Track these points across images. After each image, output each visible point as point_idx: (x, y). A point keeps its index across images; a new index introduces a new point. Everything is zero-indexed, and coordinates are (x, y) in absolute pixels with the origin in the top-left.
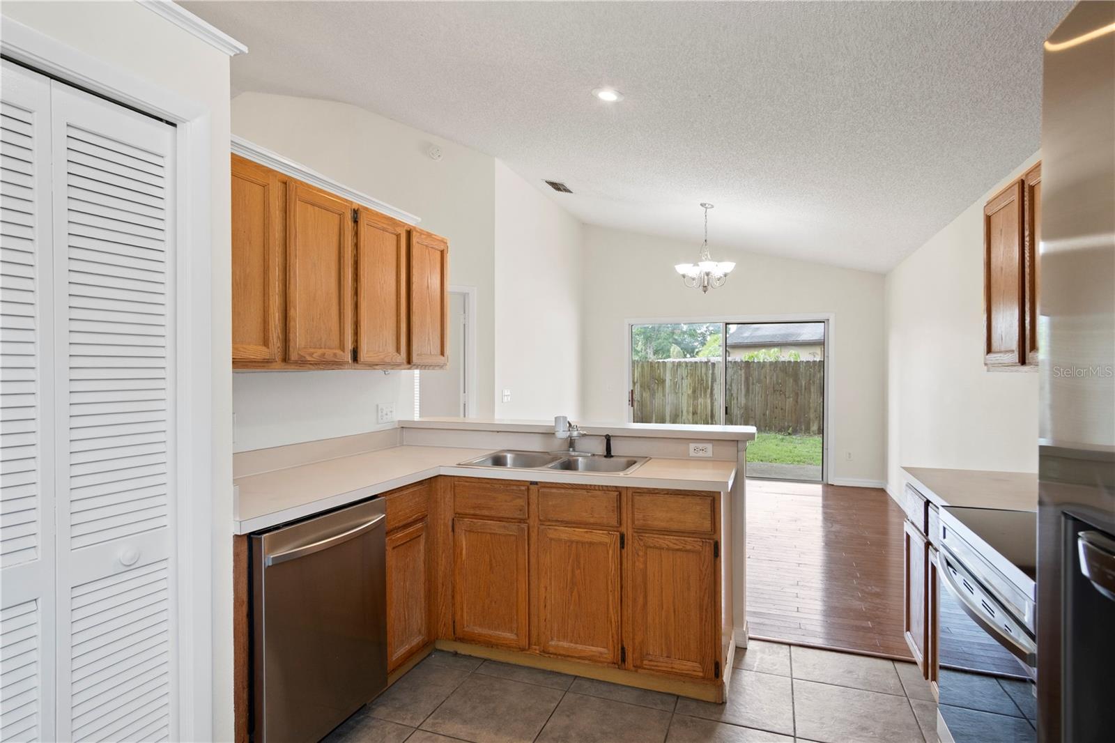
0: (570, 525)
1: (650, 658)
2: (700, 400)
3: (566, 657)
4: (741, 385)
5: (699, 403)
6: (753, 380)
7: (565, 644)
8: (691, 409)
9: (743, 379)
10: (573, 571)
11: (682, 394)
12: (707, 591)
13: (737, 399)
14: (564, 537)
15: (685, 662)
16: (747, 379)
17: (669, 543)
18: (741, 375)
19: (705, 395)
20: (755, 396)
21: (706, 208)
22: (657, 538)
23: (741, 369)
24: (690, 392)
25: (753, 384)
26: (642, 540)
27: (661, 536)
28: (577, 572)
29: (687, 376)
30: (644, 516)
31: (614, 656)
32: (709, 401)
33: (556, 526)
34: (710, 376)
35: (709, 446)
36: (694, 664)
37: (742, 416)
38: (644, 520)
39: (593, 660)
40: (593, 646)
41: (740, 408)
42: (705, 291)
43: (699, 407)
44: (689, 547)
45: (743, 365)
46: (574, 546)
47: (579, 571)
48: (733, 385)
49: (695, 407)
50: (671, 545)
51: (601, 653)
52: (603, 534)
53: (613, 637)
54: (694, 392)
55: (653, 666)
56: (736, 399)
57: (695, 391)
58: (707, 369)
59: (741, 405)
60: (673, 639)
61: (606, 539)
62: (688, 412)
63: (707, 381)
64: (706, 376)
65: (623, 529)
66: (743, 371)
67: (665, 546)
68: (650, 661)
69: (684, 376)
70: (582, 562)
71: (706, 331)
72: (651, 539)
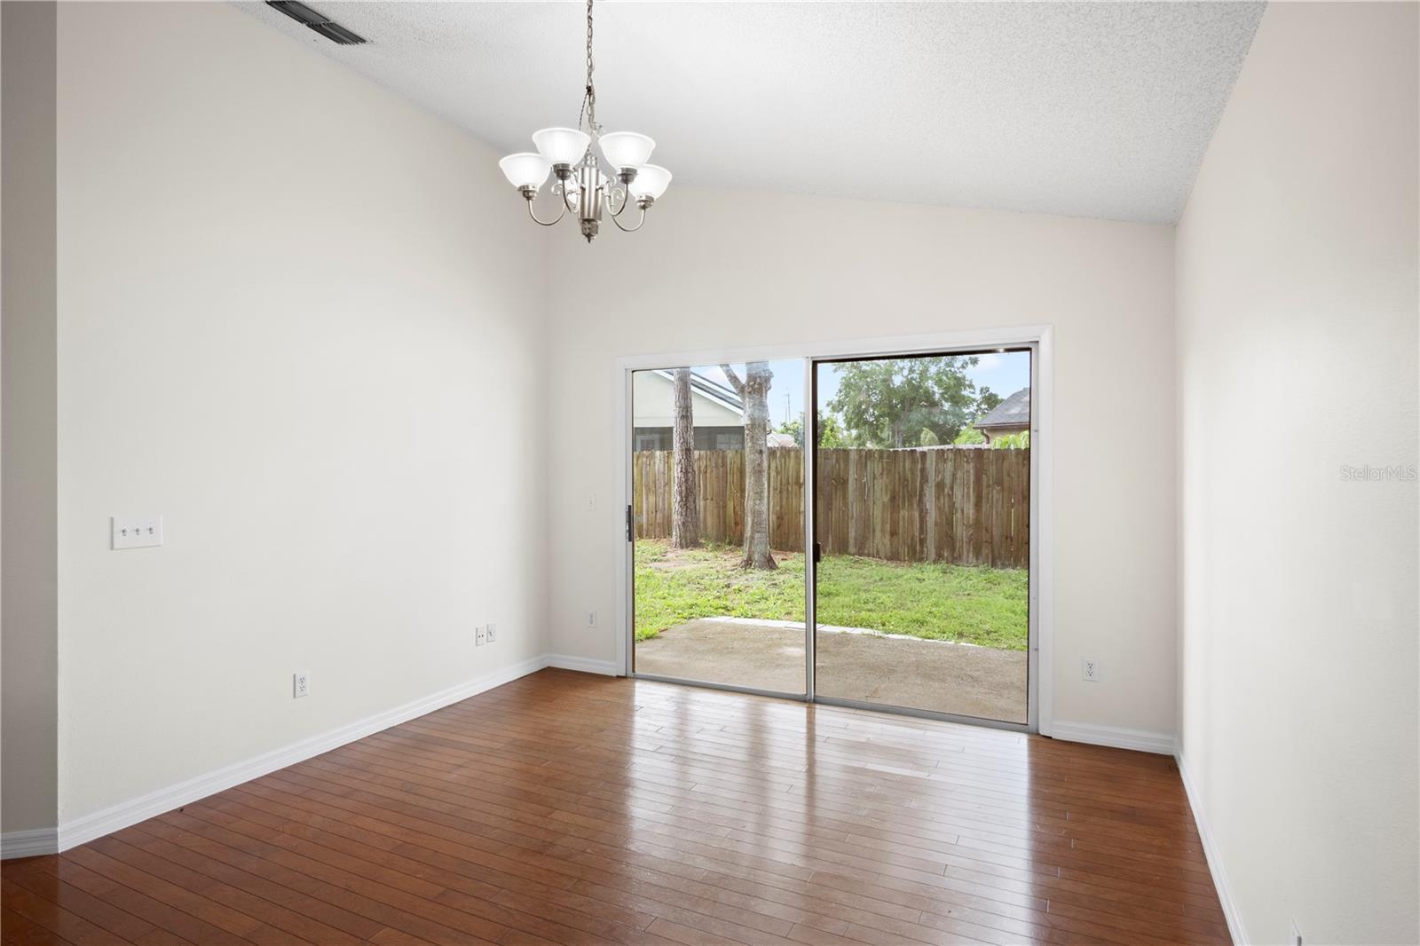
2: (902, 512)
4: (968, 488)
5: (901, 518)
6: (988, 480)
8: (888, 526)
9: (972, 478)
11: (874, 503)
13: (962, 511)
16: (978, 480)
18: (968, 472)
19: (911, 505)
20: (992, 507)
23: (967, 462)
24: (886, 499)
25: (988, 486)
29: (882, 474)
32: (917, 514)
34: (919, 473)
37: (970, 540)
41: (968, 526)
42: (589, 236)
43: (901, 523)
45: (972, 456)
48: (955, 488)
49: (895, 524)
54: (893, 499)
56: (959, 511)
57: (894, 497)
58: (914, 462)
59: (968, 522)
62: (883, 531)
63: (914, 481)
64: (912, 474)
66: (972, 465)
69: (877, 474)
71: (977, 411)
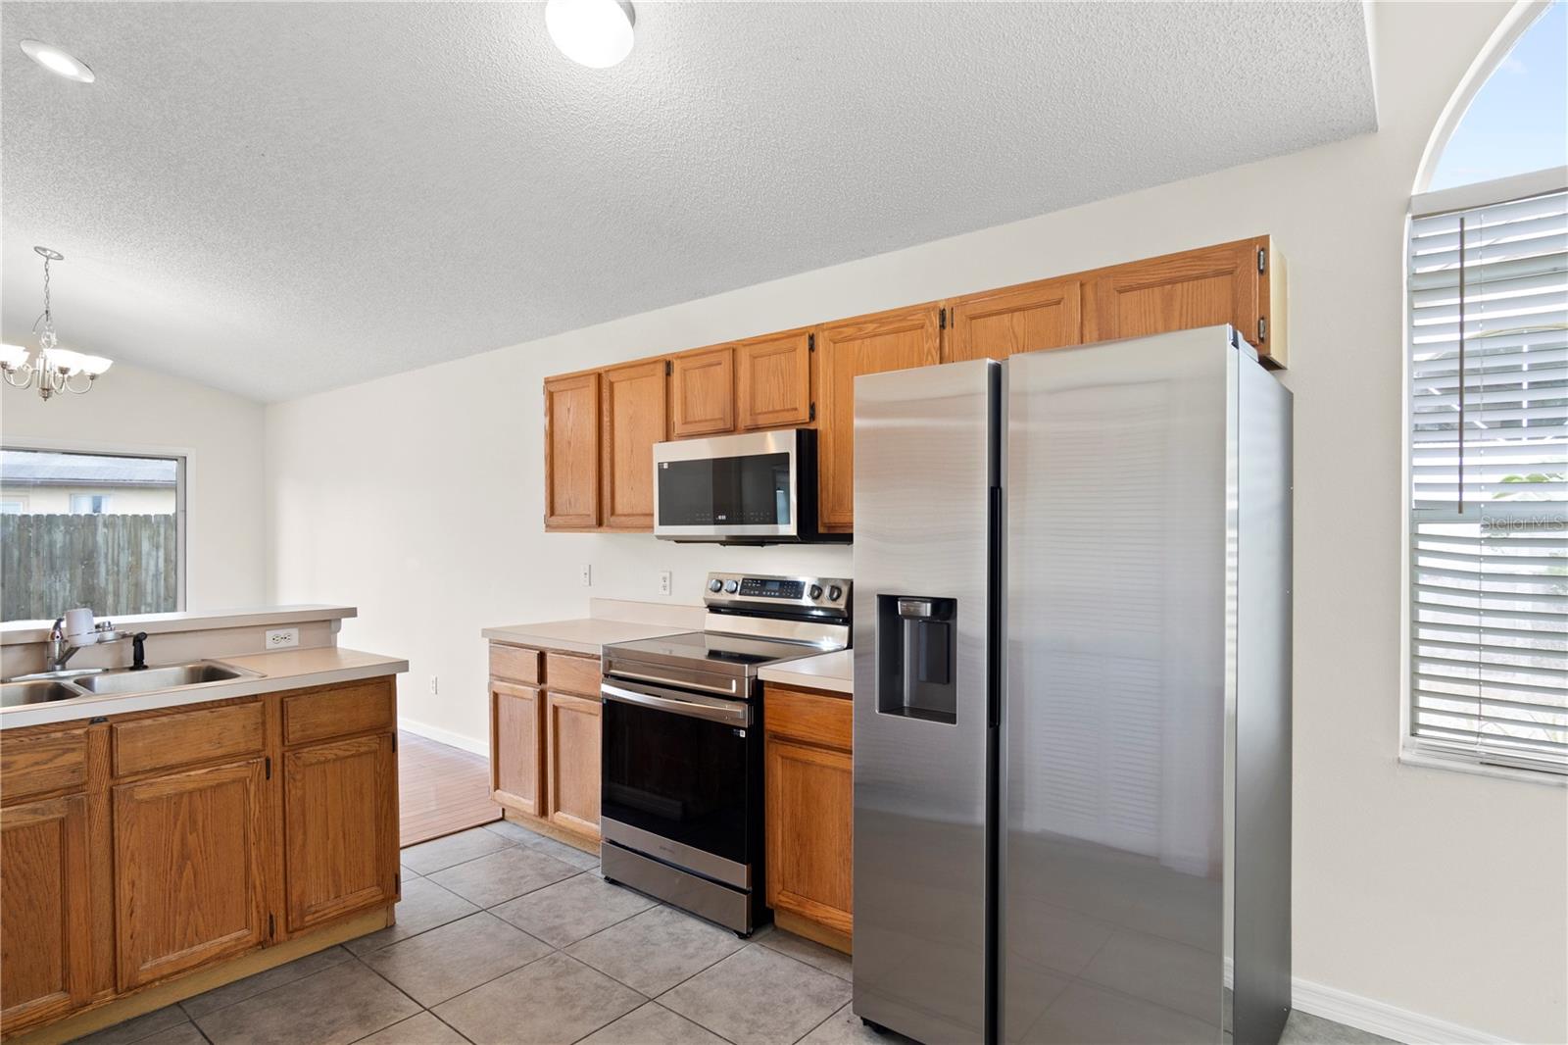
0: (176, 770)
1: (313, 909)
3: (180, 972)
7: (172, 957)
10: (183, 840)
12: (386, 796)
14: (169, 790)
15: (360, 893)
17: (336, 751)
21: (48, 258)
22: (322, 749)
26: (299, 758)
27: (326, 746)
28: (191, 839)
30: (301, 726)
31: (260, 933)
33: (146, 778)
35: (294, 632)
36: (373, 889)
38: (303, 731)
39: (223, 957)
40: (221, 936)
42: (46, 398)
44: (363, 749)
46: (185, 799)
47: (195, 834)
50: (341, 753)
51: (238, 939)
52: (239, 766)
53: (257, 907)
55: (318, 918)
60: (342, 872)
61: (245, 773)
65: (268, 752)
67: (331, 757)
68: (314, 913)
70: (200, 818)
72: (310, 754)
